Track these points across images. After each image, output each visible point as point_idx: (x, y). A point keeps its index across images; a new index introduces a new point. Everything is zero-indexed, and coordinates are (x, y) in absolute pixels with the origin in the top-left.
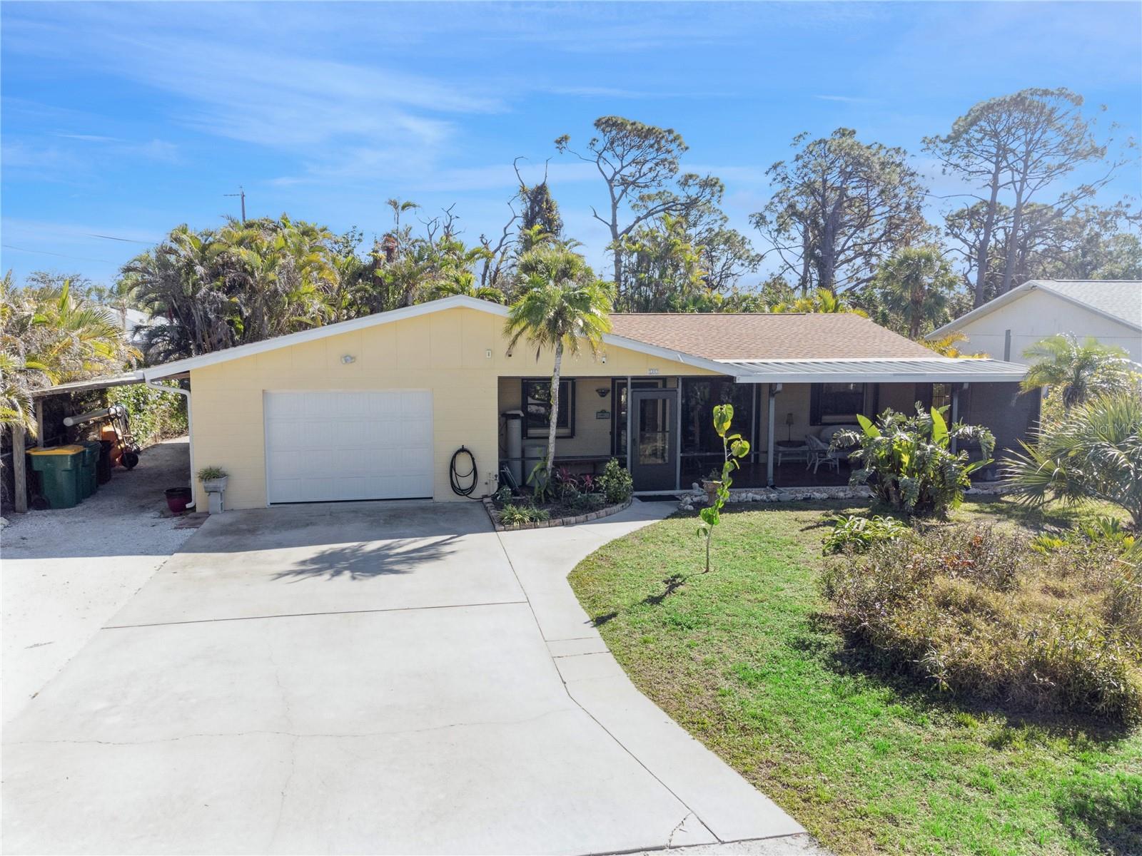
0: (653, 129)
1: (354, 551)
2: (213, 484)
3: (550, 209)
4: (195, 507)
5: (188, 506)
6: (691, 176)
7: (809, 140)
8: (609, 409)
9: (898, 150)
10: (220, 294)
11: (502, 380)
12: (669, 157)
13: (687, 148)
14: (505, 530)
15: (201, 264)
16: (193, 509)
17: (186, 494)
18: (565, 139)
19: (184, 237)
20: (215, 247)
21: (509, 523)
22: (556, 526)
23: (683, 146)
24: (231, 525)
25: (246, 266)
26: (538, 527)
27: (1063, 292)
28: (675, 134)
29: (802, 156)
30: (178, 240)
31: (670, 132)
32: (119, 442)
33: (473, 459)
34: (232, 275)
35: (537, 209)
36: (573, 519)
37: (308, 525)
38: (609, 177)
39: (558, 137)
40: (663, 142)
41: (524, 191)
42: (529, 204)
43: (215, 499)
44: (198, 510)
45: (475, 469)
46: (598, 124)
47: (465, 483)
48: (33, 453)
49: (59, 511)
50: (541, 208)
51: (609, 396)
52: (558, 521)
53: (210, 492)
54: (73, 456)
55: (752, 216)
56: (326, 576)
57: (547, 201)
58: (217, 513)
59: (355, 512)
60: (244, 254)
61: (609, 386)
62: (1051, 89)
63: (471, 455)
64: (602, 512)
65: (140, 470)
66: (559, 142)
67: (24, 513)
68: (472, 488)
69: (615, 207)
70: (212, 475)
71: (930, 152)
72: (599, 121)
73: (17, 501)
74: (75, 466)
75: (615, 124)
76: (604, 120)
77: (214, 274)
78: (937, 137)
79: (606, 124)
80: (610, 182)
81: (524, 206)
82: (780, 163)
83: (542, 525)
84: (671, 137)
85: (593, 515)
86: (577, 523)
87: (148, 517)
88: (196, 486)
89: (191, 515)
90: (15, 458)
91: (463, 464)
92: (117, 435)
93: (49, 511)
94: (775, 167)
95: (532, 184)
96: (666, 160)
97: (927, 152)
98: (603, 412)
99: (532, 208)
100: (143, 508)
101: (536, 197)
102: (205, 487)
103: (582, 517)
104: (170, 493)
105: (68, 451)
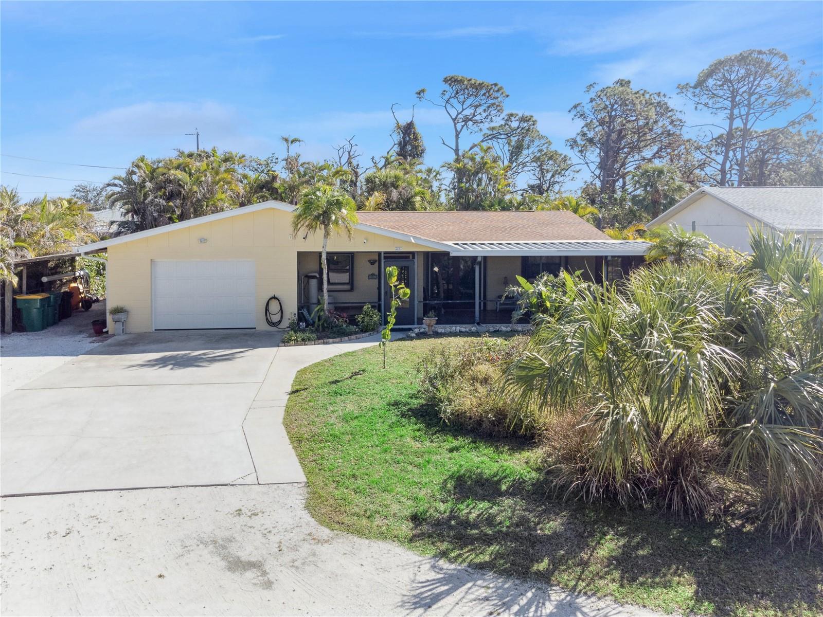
0: (483, 83)
1: (185, 355)
2: (117, 316)
3: (416, 139)
4: (108, 331)
5: (104, 330)
6: (512, 115)
7: (598, 88)
8: (377, 273)
9: (659, 94)
10: (161, 200)
11: (300, 254)
12: (496, 101)
13: (507, 96)
14: (285, 346)
15: (150, 182)
16: (107, 332)
17: (104, 323)
18: (423, 91)
19: (141, 164)
20: (160, 170)
21: (288, 342)
22: (319, 344)
23: (504, 95)
24: (124, 341)
25: (180, 182)
26: (307, 345)
27: (720, 196)
28: (499, 86)
29: (595, 99)
30: (138, 167)
31: (496, 85)
32: (81, 293)
33: (280, 303)
34: (170, 188)
35: (408, 139)
36: (331, 340)
37: (169, 341)
38: (454, 117)
39: (418, 90)
40: (491, 91)
41: (398, 127)
42: (402, 135)
43: (120, 325)
44: (109, 333)
45: (281, 309)
46: (446, 81)
47: (276, 318)
48: (18, 297)
49: (31, 333)
50: (410, 138)
51: (377, 264)
52: (320, 341)
53: (116, 321)
54: (41, 300)
55: (568, 141)
56: (156, 367)
57: (414, 133)
58: (119, 335)
59: (201, 335)
60: (179, 174)
61: (377, 258)
62: (764, 50)
63: (279, 301)
64: (353, 337)
65: (92, 311)
66: (419, 93)
67: (9, 333)
68: (280, 322)
69: (457, 136)
70: (118, 311)
71: (684, 95)
72: (445, 79)
73: (6, 326)
74: (42, 306)
75: (456, 81)
76: (449, 78)
77: (159, 187)
78: (687, 84)
79: (451, 81)
80: (454, 120)
81: (399, 136)
82: (579, 104)
83: (309, 343)
84: (496, 89)
85: (346, 338)
86: (333, 343)
87: (79, 337)
88: (109, 318)
89: (105, 335)
90: (6, 300)
91: (274, 307)
92: (79, 289)
93: (25, 333)
94: (575, 107)
95: (403, 122)
96: (495, 104)
97: (682, 94)
98: (373, 274)
99: (404, 138)
100: (81, 332)
101: (406, 131)
102: (113, 319)
103: (338, 340)
104: (95, 323)
105: (38, 297)
